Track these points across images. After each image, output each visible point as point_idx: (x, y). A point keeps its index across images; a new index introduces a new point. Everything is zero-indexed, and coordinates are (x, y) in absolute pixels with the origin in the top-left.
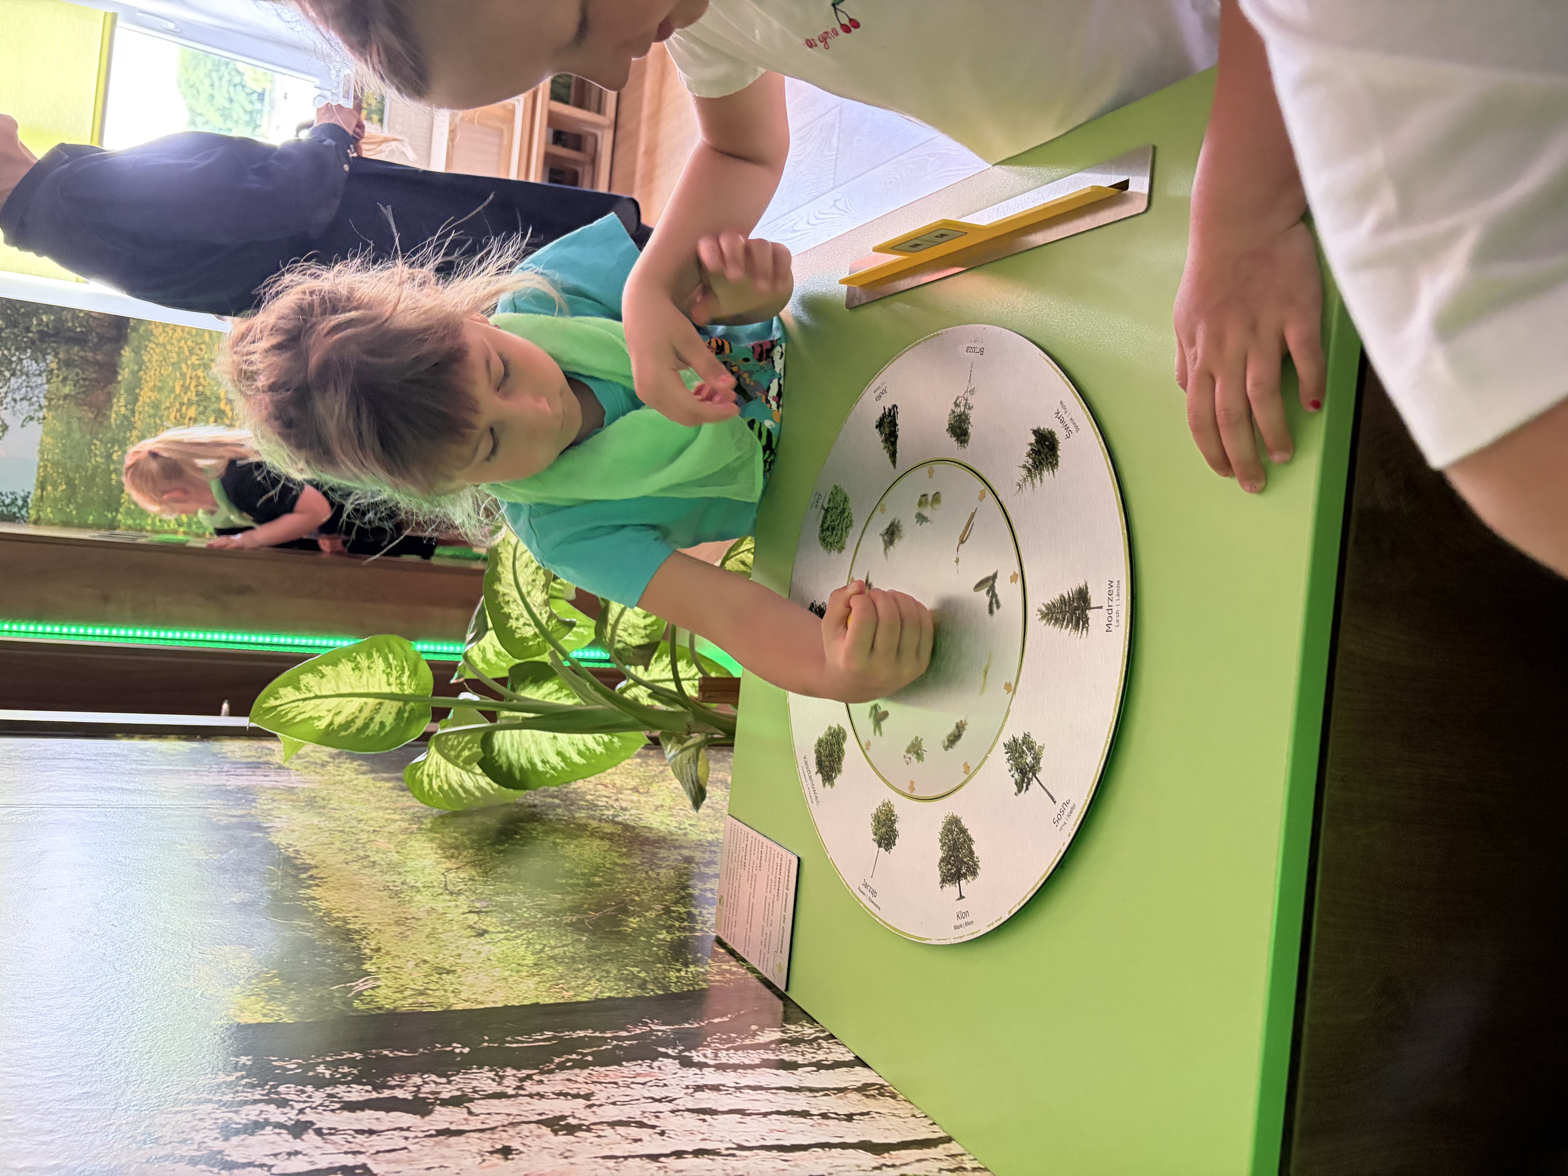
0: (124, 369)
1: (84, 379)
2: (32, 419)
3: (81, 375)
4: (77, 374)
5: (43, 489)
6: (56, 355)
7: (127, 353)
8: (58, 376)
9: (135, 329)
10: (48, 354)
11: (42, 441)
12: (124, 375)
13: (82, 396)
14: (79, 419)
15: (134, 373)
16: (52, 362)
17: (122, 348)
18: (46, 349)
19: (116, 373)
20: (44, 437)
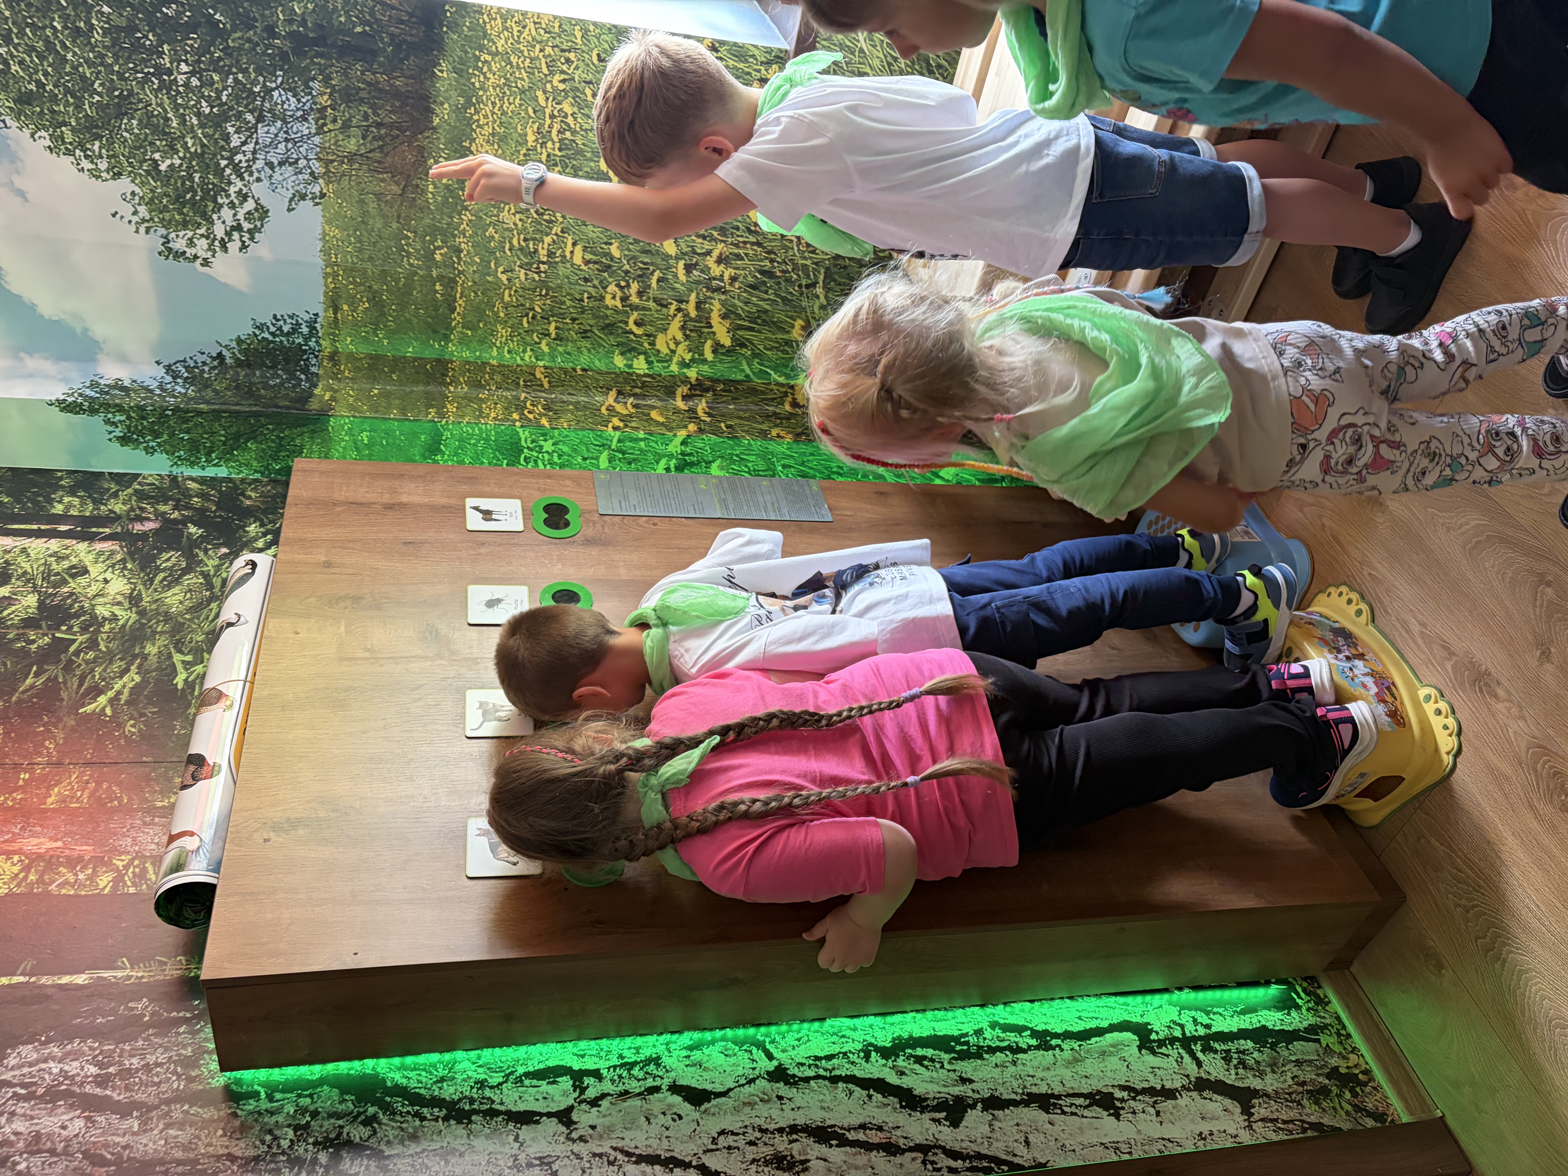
0: (442, 104)
1: (379, 125)
2: (303, 197)
3: (372, 118)
4: (366, 117)
5: (336, 309)
6: (327, 80)
7: (444, 72)
8: (334, 121)
9: (454, 26)
10: (313, 79)
11: (324, 234)
12: (443, 114)
13: (377, 155)
14: (379, 196)
15: (459, 111)
16: (322, 94)
17: (436, 64)
18: (307, 69)
19: (430, 111)
20: (327, 227)
